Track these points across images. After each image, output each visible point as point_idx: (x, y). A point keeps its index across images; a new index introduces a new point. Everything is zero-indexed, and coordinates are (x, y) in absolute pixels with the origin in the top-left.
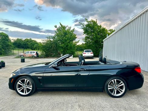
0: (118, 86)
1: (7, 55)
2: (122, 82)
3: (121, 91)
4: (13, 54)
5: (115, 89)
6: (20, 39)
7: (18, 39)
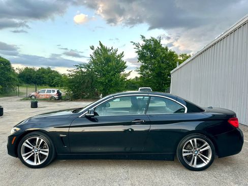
0: (199, 150)
1: (7, 94)
2: (206, 143)
3: (206, 159)
4: (18, 94)
5: (195, 156)
6: (31, 69)
7: (27, 68)
